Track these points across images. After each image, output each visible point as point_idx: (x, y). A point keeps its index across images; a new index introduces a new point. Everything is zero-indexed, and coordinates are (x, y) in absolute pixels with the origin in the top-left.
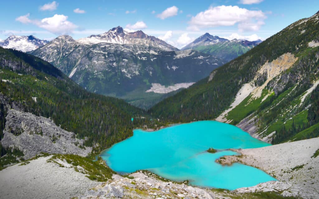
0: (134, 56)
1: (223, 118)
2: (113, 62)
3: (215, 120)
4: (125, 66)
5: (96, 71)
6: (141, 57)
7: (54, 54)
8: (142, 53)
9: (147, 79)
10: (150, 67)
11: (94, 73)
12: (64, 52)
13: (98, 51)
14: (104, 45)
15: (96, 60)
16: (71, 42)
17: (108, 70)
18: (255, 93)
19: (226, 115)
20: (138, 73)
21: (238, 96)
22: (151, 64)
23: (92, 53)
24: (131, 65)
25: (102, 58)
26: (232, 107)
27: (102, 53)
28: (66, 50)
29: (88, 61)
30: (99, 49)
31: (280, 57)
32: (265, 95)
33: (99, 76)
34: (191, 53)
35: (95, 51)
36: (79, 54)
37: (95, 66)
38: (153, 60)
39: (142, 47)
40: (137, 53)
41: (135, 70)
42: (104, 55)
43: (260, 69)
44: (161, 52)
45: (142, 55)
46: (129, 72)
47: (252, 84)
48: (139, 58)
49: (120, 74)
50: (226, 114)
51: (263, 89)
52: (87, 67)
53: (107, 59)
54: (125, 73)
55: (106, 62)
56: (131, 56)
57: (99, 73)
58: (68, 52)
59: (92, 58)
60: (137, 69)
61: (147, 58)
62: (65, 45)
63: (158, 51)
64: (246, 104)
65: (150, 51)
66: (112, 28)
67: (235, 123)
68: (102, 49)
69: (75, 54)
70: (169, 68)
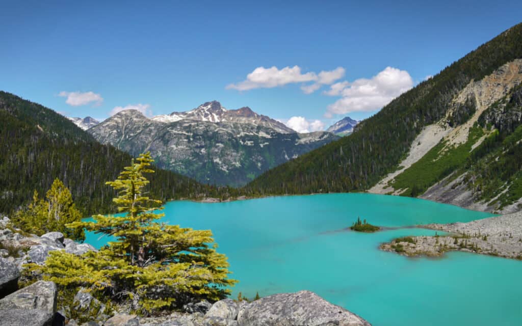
0: (233, 140)
1: (384, 188)
2: (202, 147)
3: (367, 192)
4: (219, 154)
5: (173, 161)
6: (244, 141)
7: (112, 136)
8: (246, 136)
9: (253, 173)
10: (258, 156)
11: (169, 164)
12: (127, 133)
13: (178, 131)
14: (189, 122)
15: (174, 144)
16: (140, 119)
17: (193, 159)
18: (453, 137)
19: (392, 182)
20: (239, 165)
21: (414, 148)
22: (261, 151)
23: (169, 134)
24: (229, 153)
25: (184, 141)
26: (402, 167)
27: (185, 134)
28: (130, 130)
29: (163, 146)
30: (181, 129)
31: (500, 68)
32: (477, 139)
33: (178, 169)
34: (323, 136)
35: (174, 131)
36: (150, 136)
37: (172, 153)
38: (264, 145)
39: (247, 126)
40: (238, 136)
41: (235, 161)
42: (188, 137)
43: (458, 96)
44: (276, 134)
45: (247, 139)
46: (224, 162)
47: (443, 124)
48: (242, 143)
49: (211, 165)
50: (392, 180)
51: (470, 128)
52: (160, 154)
53: (191, 143)
54: (218, 164)
55: (189, 147)
56: (229, 140)
57: (177, 164)
58: (133, 133)
59: (168, 141)
60: (237, 158)
61: (254, 143)
62: (130, 123)
63: (272, 133)
64: (435, 159)
65: (260, 133)
66: (203, 103)
67: (414, 193)
68: (185, 128)
69: (144, 136)
70: (288, 157)
